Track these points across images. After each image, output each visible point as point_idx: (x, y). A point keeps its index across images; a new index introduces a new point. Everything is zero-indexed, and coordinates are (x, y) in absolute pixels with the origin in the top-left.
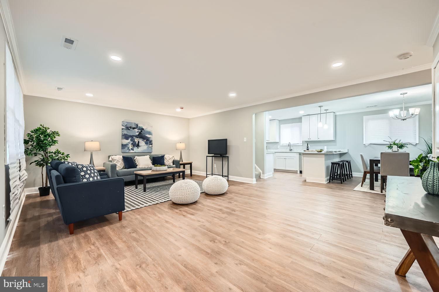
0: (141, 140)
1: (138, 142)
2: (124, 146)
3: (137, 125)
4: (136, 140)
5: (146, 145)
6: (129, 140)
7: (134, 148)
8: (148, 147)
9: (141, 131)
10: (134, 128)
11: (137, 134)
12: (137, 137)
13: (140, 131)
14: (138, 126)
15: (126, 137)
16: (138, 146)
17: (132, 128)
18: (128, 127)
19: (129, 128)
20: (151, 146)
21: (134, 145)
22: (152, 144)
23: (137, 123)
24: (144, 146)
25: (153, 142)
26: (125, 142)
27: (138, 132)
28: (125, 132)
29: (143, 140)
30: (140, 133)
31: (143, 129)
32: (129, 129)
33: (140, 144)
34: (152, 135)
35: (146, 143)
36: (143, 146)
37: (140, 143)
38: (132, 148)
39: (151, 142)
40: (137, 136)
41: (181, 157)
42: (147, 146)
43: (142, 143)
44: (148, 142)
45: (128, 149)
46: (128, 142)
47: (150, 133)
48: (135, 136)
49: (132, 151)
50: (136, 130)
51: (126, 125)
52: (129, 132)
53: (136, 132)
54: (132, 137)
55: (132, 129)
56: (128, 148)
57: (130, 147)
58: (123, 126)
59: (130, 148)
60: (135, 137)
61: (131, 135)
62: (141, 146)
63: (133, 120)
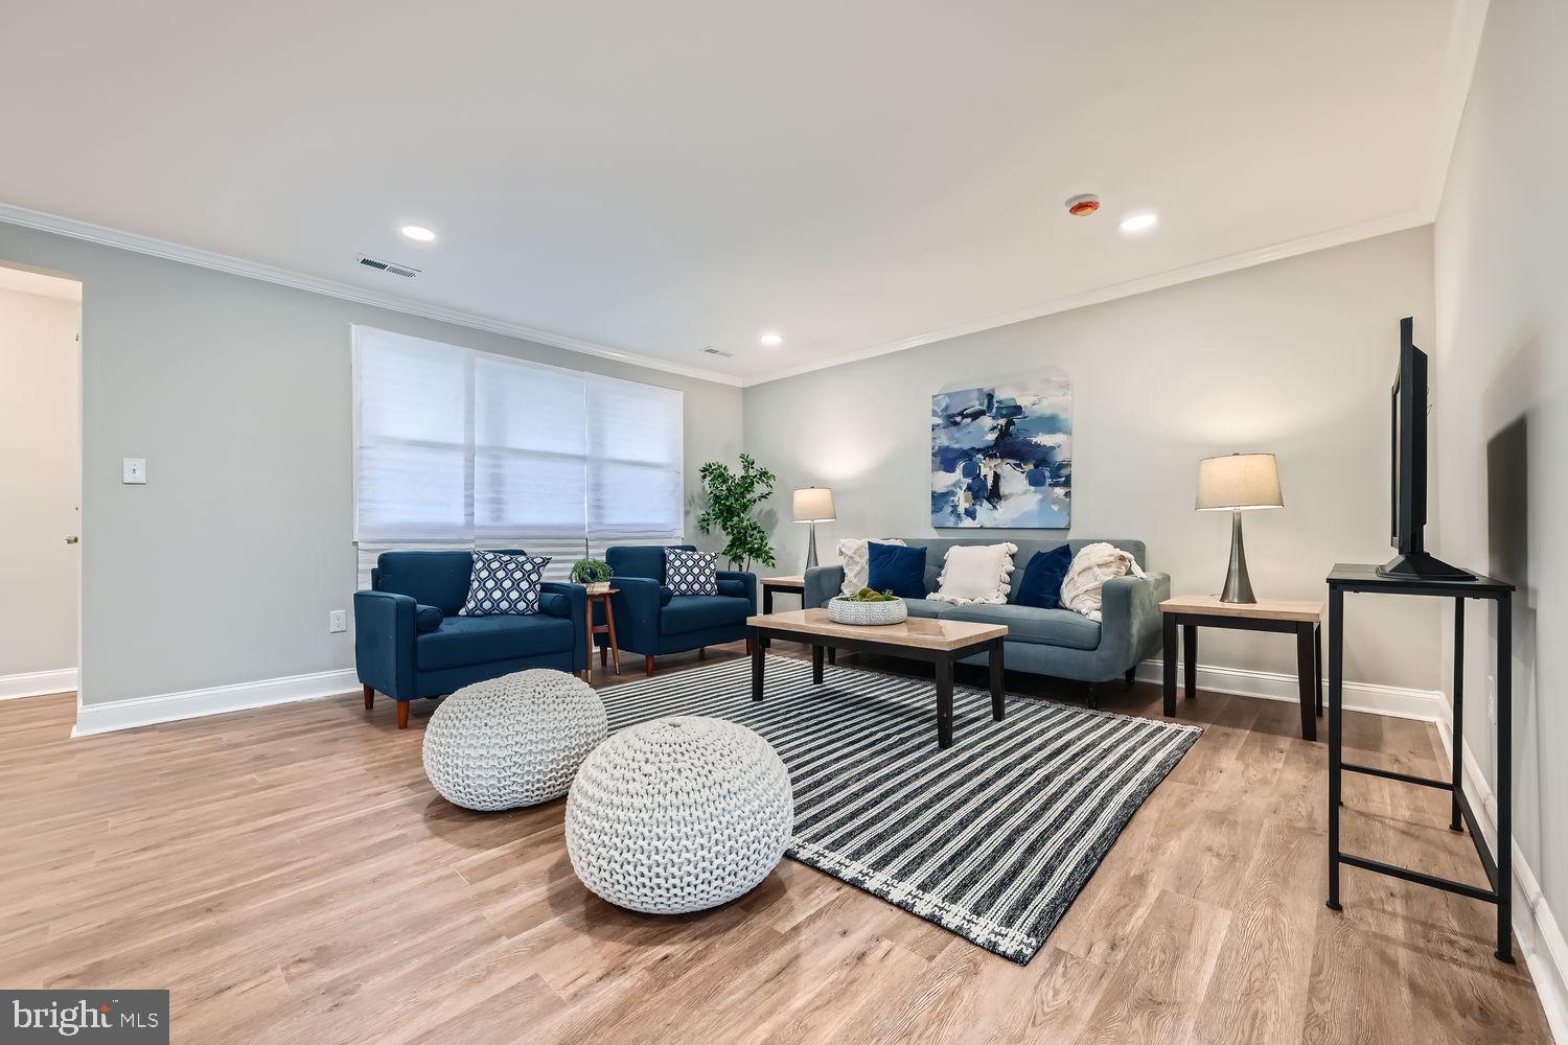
0: (1006, 468)
1: (997, 477)
2: (939, 500)
3: (990, 397)
4: (987, 469)
5: (1033, 488)
6: (958, 474)
7: (978, 507)
8: (1042, 501)
9: (1010, 423)
10: (976, 415)
11: (992, 437)
12: (989, 452)
13: (1003, 422)
14: (995, 400)
15: (946, 459)
16: (994, 495)
17: (967, 416)
18: (953, 416)
19: (958, 419)
20: (1060, 491)
21: (978, 491)
22: (1067, 483)
23: (987, 387)
24: (1025, 493)
25: (1076, 472)
26: (945, 480)
27: (993, 429)
28: (944, 441)
29: (1019, 466)
30: (1004, 433)
31: (1018, 409)
32: (956, 424)
33: (1004, 489)
34: (1068, 432)
35: (1035, 481)
36: (1017, 494)
37: (1002, 483)
38: (967, 505)
39: (1064, 472)
40: (992, 447)
41: (1235, 566)
42: (1039, 497)
43: (1014, 479)
44: (1047, 470)
45: (952, 512)
46: (953, 481)
47: (1051, 424)
48: (979, 451)
49: (967, 522)
50: (987, 421)
51: (946, 408)
52: (957, 435)
53: (986, 430)
54: (967, 455)
55: (969, 420)
56: (955, 507)
57: (962, 500)
58: (935, 414)
59: (961, 510)
60: (980, 456)
61: (966, 446)
62: (1006, 497)
63: (968, 379)
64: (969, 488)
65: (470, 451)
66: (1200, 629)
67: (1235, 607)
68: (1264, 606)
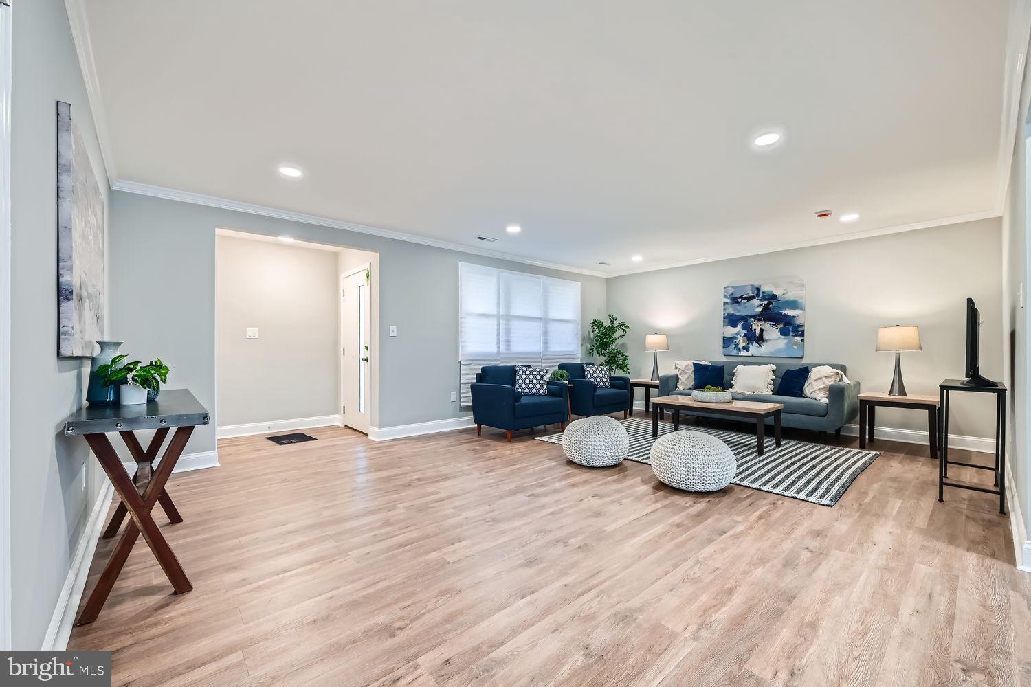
0: (767, 326)
1: (762, 331)
2: (727, 341)
3: (758, 289)
4: (756, 326)
5: (783, 337)
6: (739, 328)
7: (750, 346)
8: (788, 343)
9: (770, 303)
10: (749, 299)
11: (759, 310)
12: (757, 317)
13: (765, 302)
14: (761, 291)
15: (731, 320)
16: (760, 340)
17: (745, 298)
18: (736, 298)
19: (739, 300)
20: (798, 339)
21: (751, 337)
22: (802, 335)
23: (756, 284)
24: (778, 339)
25: (806, 329)
26: (731, 331)
27: (760, 306)
28: (731, 310)
29: (775, 325)
30: (766, 308)
31: (774, 297)
32: (738, 302)
33: (766, 336)
34: (802, 309)
35: (784, 333)
36: (774, 340)
37: (765, 333)
38: (744, 344)
39: (801, 329)
40: (759, 315)
41: (897, 378)
42: (786, 341)
43: (772, 332)
44: (790, 327)
45: (735, 348)
46: (736, 332)
47: (794, 304)
48: (751, 317)
49: (744, 353)
50: (756, 302)
51: (732, 294)
52: (738, 308)
53: (756, 306)
54: (745, 319)
55: (746, 301)
56: (737, 345)
57: (741, 342)
58: (725, 296)
59: (740, 346)
60: (752, 319)
61: (744, 314)
62: (767, 341)
63: (746, 279)
64: (745, 335)
65: (498, 317)
66: (877, 408)
67: (896, 398)
68: (911, 397)
